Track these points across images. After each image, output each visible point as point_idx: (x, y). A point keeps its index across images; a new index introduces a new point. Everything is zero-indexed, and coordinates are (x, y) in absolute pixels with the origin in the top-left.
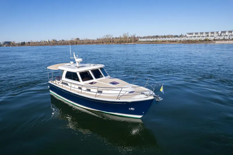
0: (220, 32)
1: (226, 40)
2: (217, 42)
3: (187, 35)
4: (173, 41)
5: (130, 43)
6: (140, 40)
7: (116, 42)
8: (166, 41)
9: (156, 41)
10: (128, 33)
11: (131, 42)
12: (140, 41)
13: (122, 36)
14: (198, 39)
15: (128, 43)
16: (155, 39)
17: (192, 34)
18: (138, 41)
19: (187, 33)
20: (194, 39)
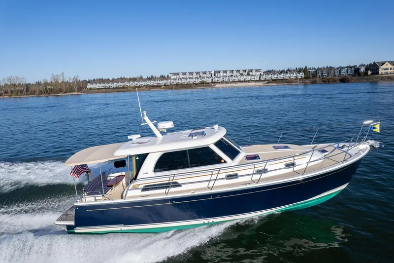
0: (213, 72)
1: (227, 83)
2: (217, 85)
3: (170, 75)
4: (153, 86)
5: (71, 92)
6: (89, 86)
7: (38, 92)
8: (141, 86)
9: (124, 87)
10: (63, 74)
11: (72, 90)
12: (91, 89)
13: (49, 81)
14: (192, 81)
15: (66, 92)
16: (120, 84)
17: (178, 74)
18: (86, 87)
19: (170, 74)
20: (185, 82)
